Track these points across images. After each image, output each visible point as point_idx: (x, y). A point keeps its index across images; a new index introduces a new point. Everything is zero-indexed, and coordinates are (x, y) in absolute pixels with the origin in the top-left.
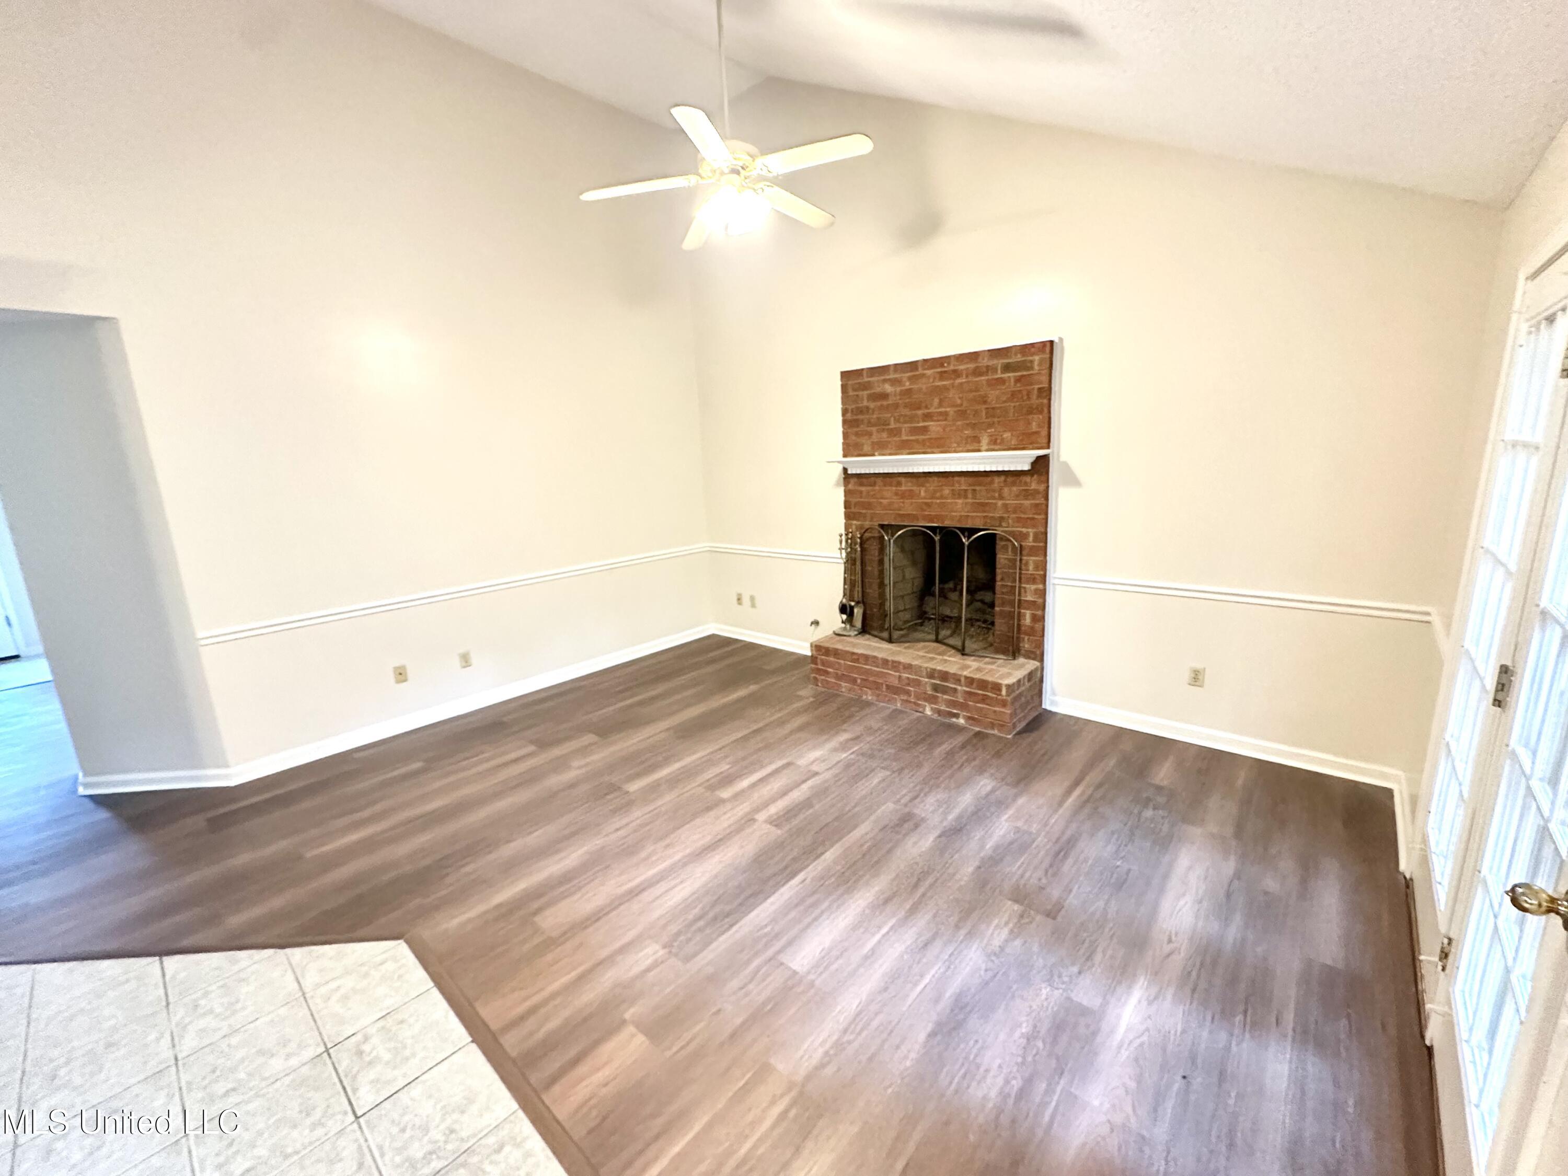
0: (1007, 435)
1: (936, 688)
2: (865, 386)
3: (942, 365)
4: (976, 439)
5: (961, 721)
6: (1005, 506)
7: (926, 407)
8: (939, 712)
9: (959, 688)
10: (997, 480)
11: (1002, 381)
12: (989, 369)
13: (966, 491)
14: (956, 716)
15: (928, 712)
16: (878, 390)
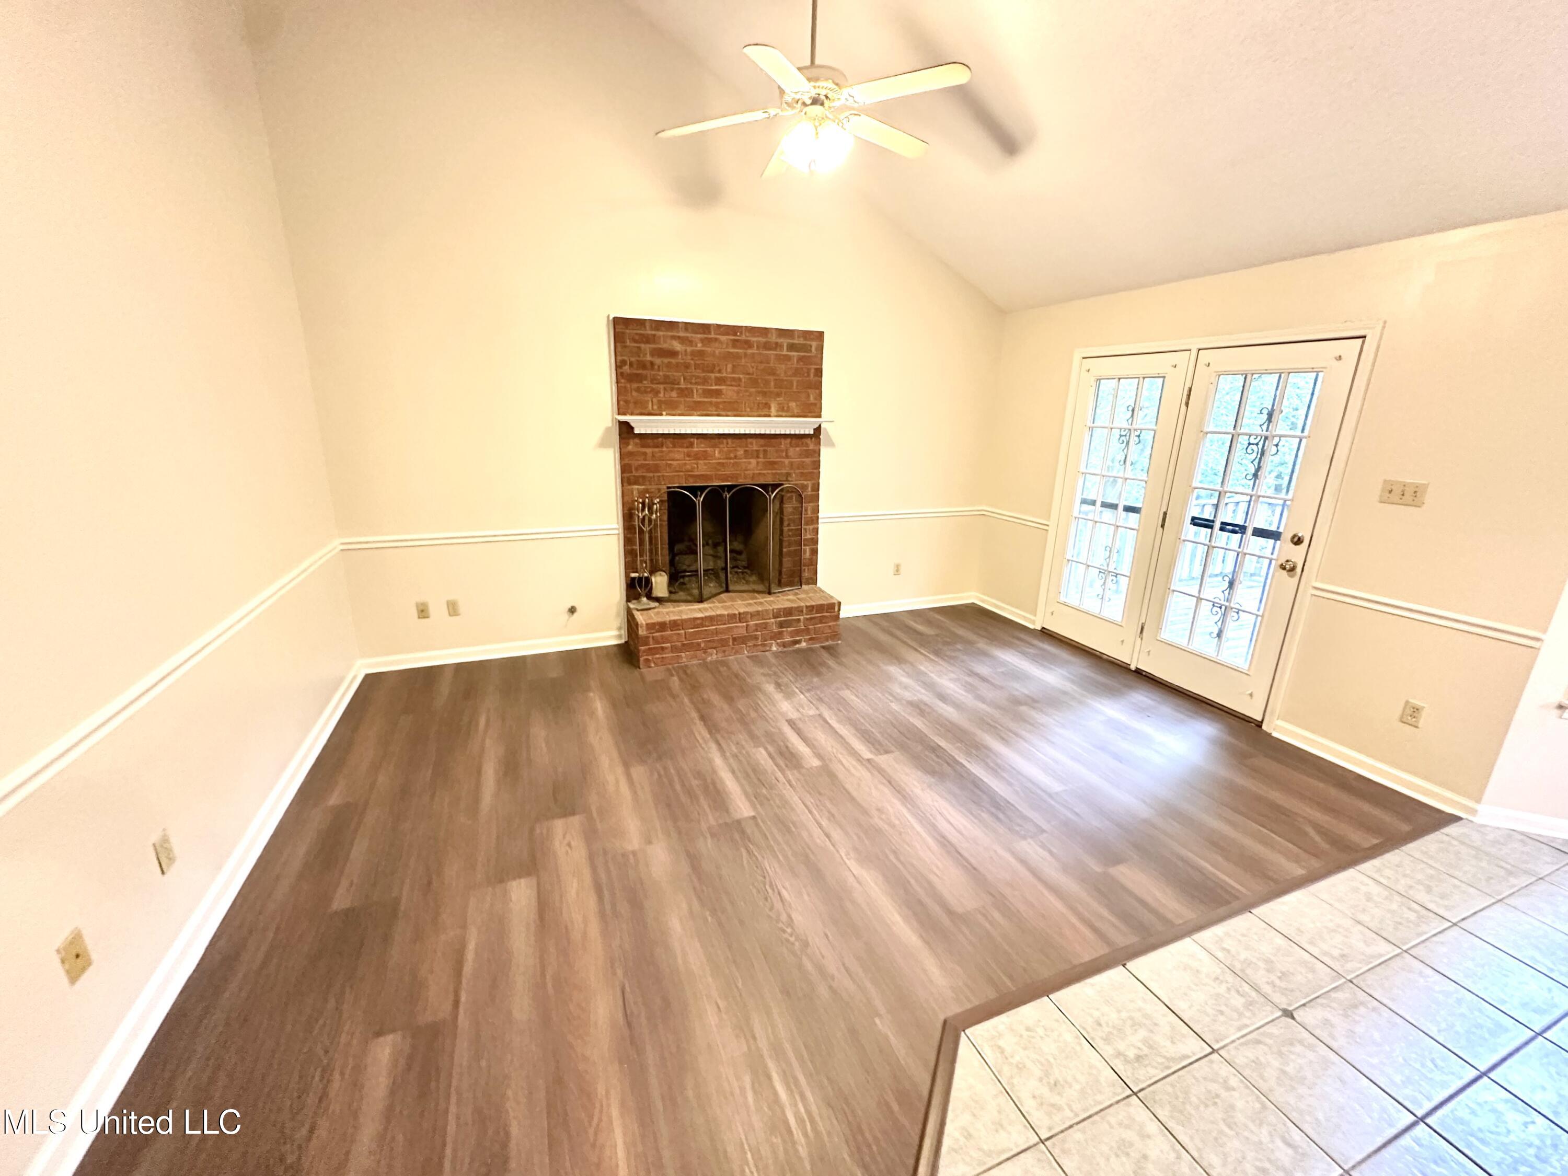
0: (793, 404)
1: (781, 625)
2: (648, 340)
3: (735, 335)
4: (767, 406)
5: (804, 644)
6: (791, 464)
7: (720, 371)
8: (784, 645)
9: (802, 618)
10: (785, 443)
11: (788, 358)
12: (778, 346)
13: (757, 451)
14: (798, 642)
15: (774, 648)
16: (665, 346)
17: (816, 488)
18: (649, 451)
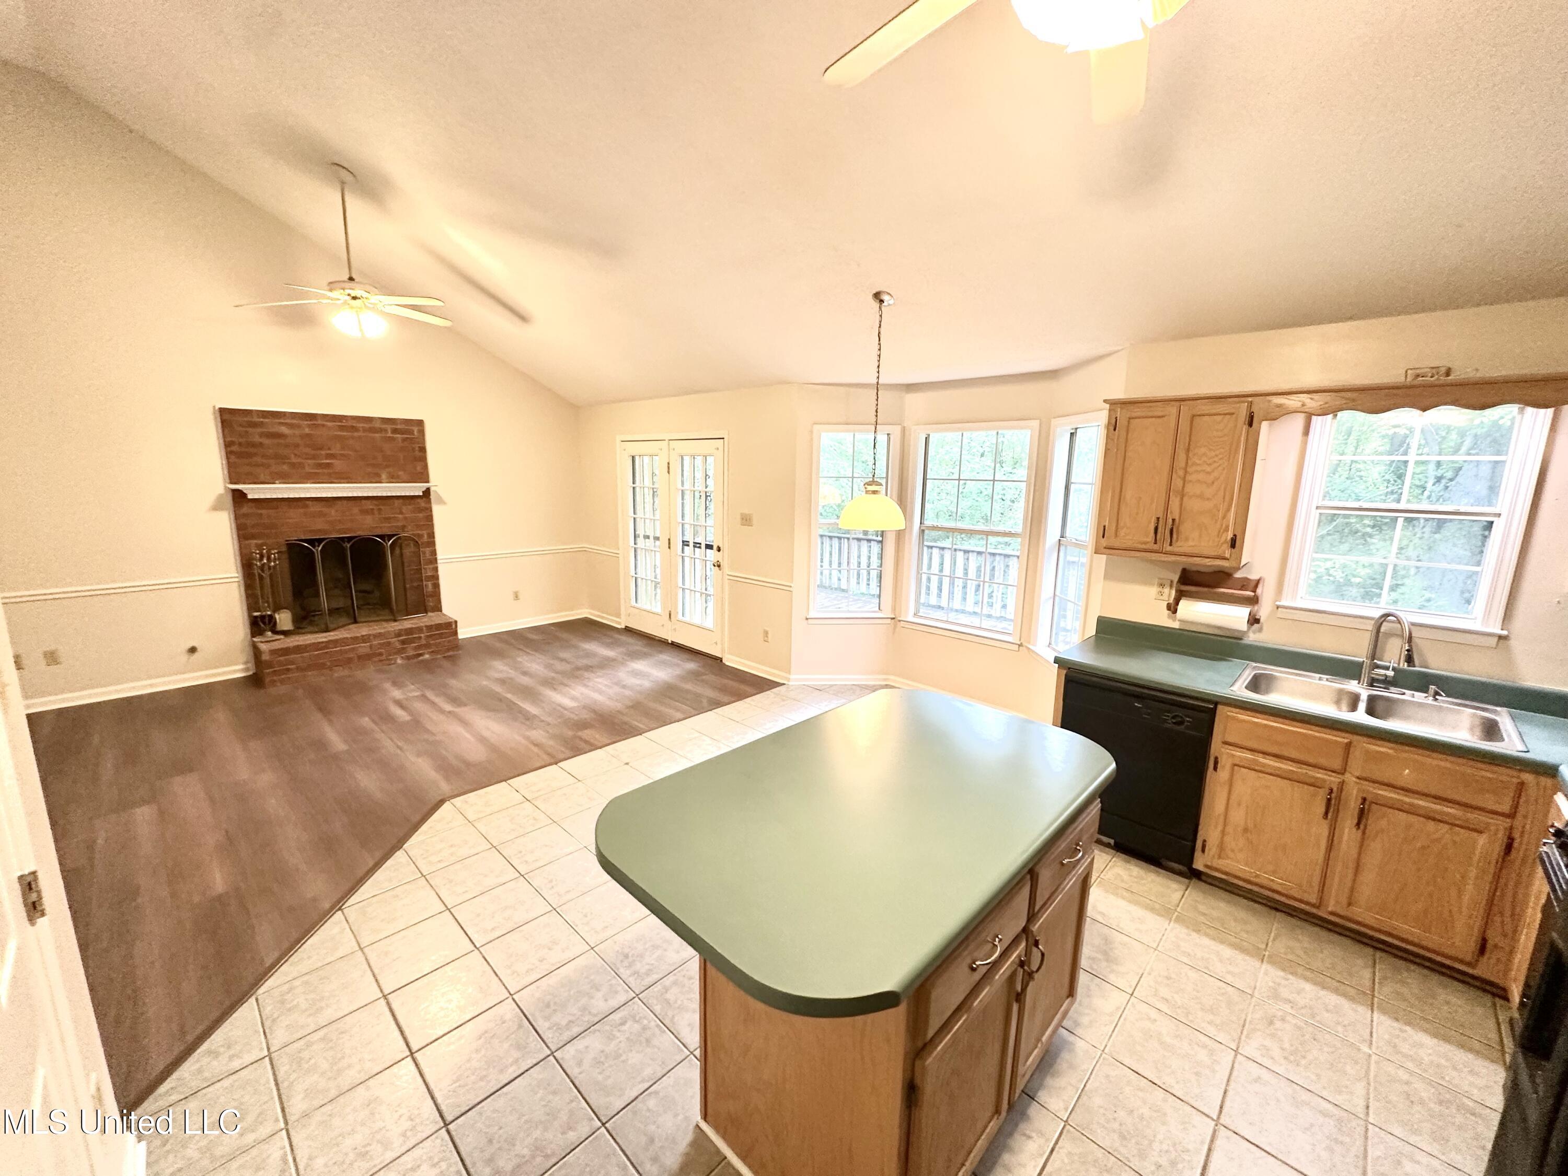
0: (401, 473)
1: (403, 642)
2: (254, 425)
3: (341, 422)
4: (378, 475)
5: (427, 656)
6: (406, 518)
7: (329, 449)
8: (408, 658)
9: (422, 635)
10: (397, 502)
11: (392, 439)
12: (381, 430)
13: (372, 509)
14: (421, 655)
15: (399, 661)
16: (272, 430)
17: (432, 535)
18: (263, 512)
